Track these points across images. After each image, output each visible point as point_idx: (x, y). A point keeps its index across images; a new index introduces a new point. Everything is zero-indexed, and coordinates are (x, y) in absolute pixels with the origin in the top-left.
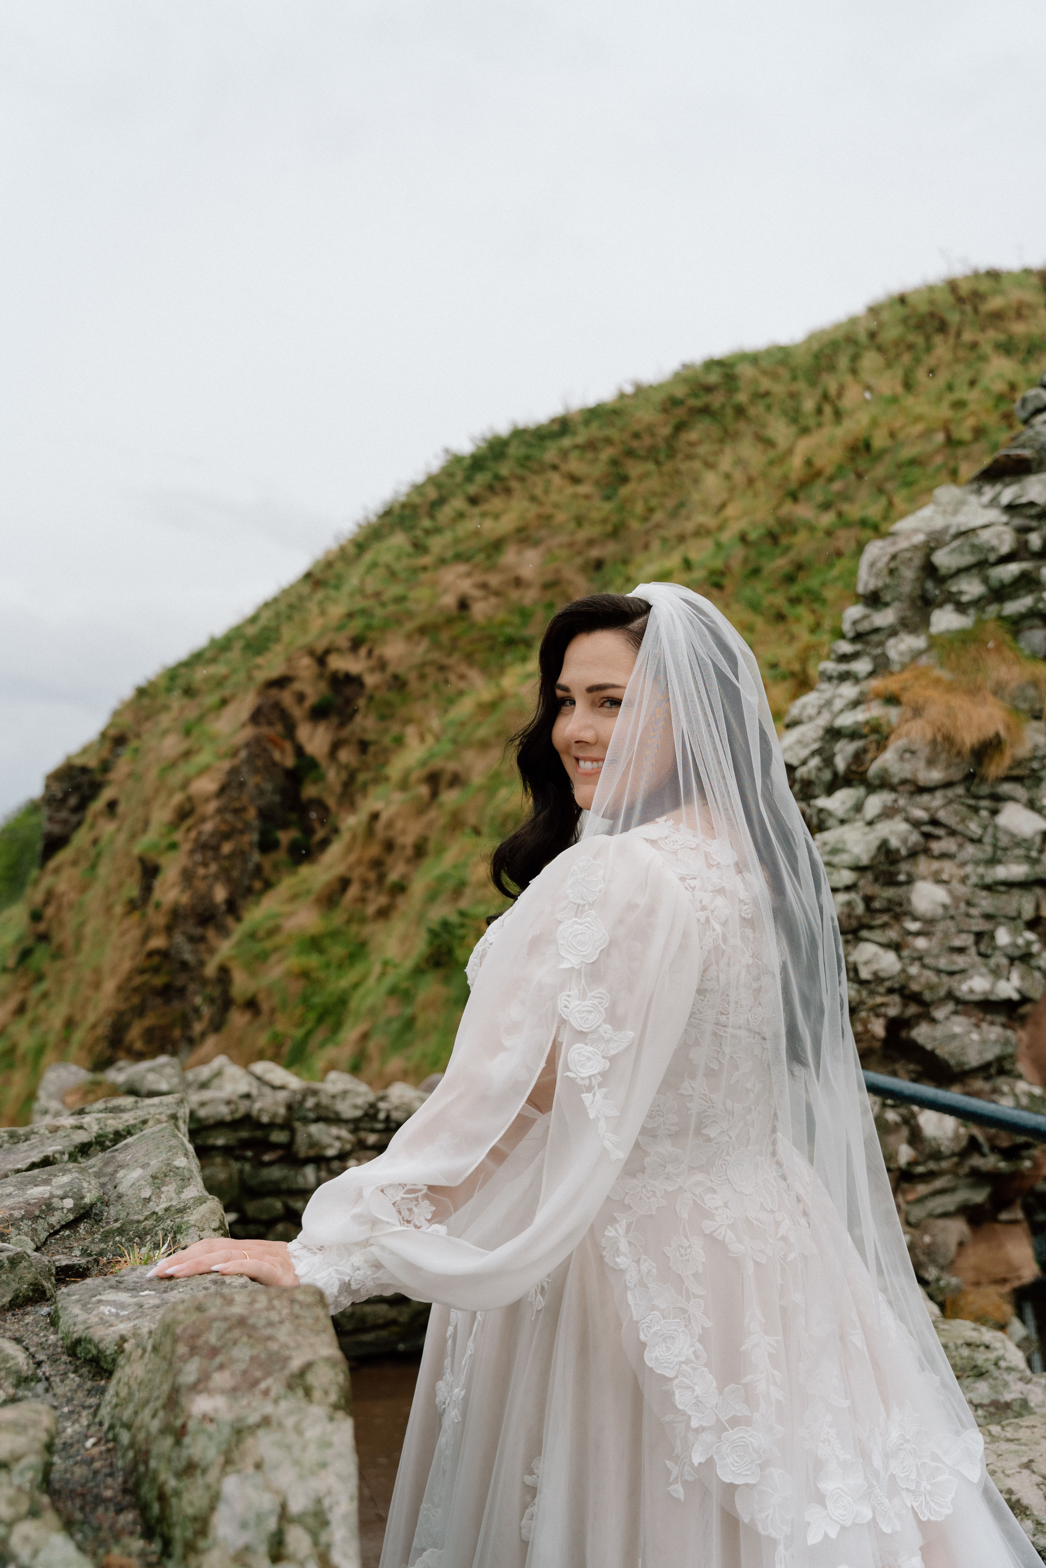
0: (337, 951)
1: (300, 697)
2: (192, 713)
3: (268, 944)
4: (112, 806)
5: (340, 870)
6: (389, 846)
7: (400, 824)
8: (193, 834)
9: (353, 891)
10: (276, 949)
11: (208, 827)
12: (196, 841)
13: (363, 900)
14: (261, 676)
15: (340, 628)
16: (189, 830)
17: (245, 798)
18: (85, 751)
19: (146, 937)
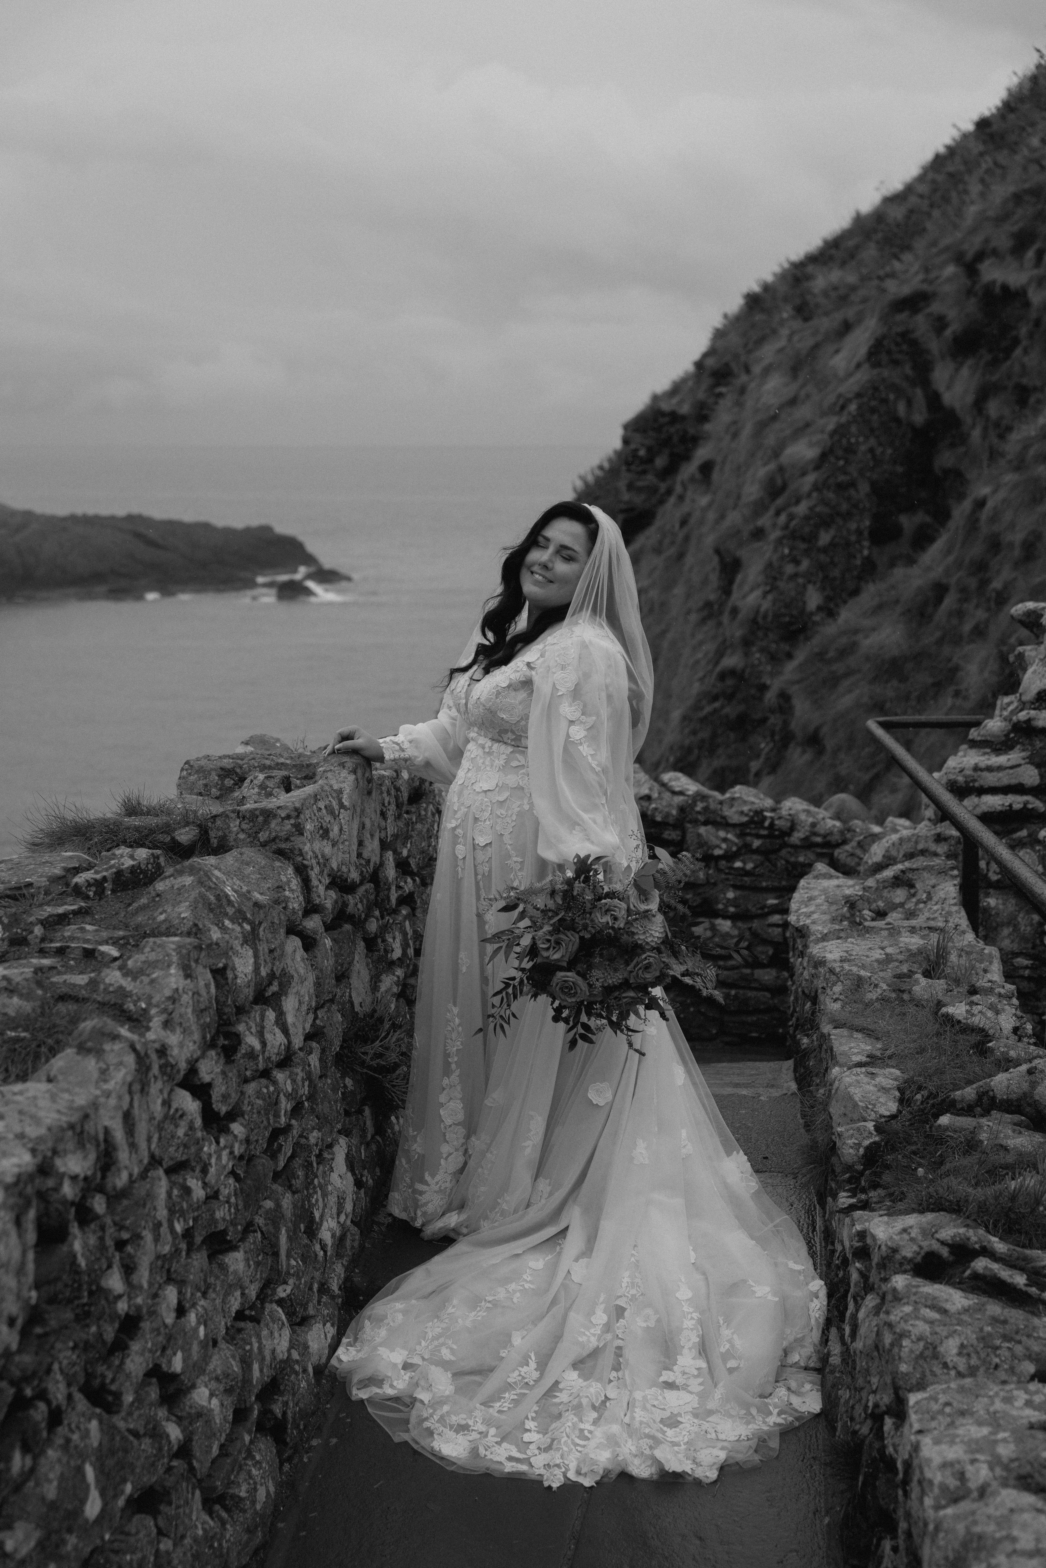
0: (923, 678)
1: (940, 323)
2: (805, 343)
3: (839, 668)
4: (707, 468)
5: (937, 573)
6: (995, 545)
7: (1008, 516)
8: (783, 518)
9: (949, 602)
10: (847, 675)
11: (801, 509)
12: (786, 527)
13: (960, 614)
14: (896, 289)
15: (1002, 218)
16: (778, 513)
17: (853, 470)
18: (676, 389)
19: (720, 654)
